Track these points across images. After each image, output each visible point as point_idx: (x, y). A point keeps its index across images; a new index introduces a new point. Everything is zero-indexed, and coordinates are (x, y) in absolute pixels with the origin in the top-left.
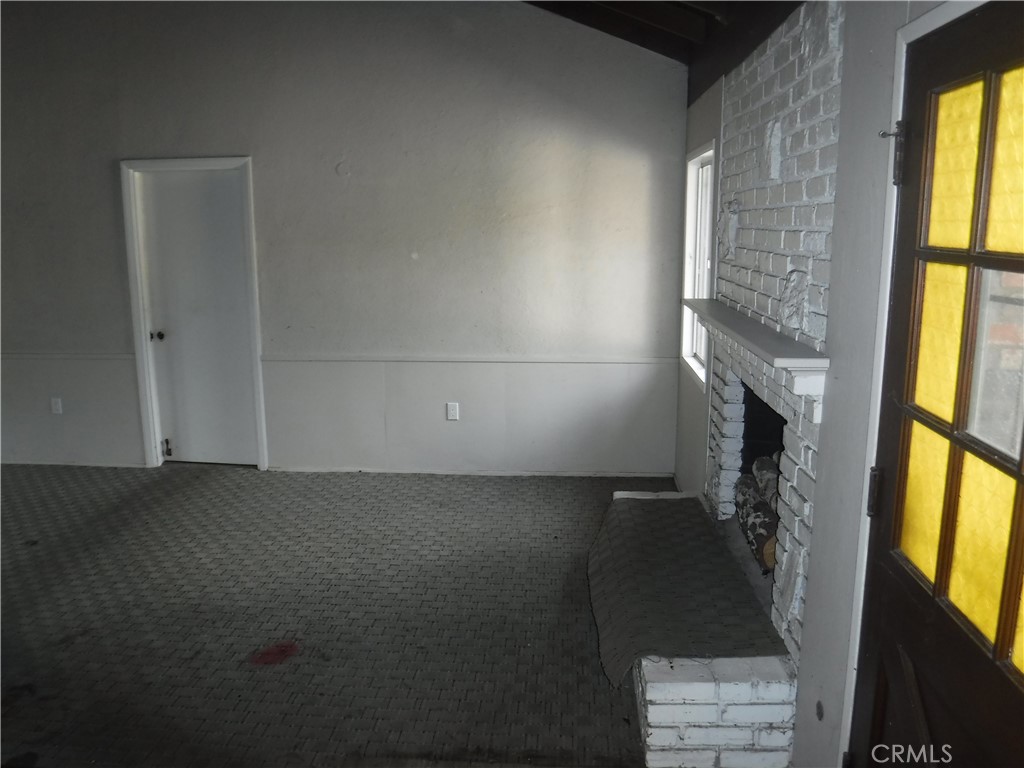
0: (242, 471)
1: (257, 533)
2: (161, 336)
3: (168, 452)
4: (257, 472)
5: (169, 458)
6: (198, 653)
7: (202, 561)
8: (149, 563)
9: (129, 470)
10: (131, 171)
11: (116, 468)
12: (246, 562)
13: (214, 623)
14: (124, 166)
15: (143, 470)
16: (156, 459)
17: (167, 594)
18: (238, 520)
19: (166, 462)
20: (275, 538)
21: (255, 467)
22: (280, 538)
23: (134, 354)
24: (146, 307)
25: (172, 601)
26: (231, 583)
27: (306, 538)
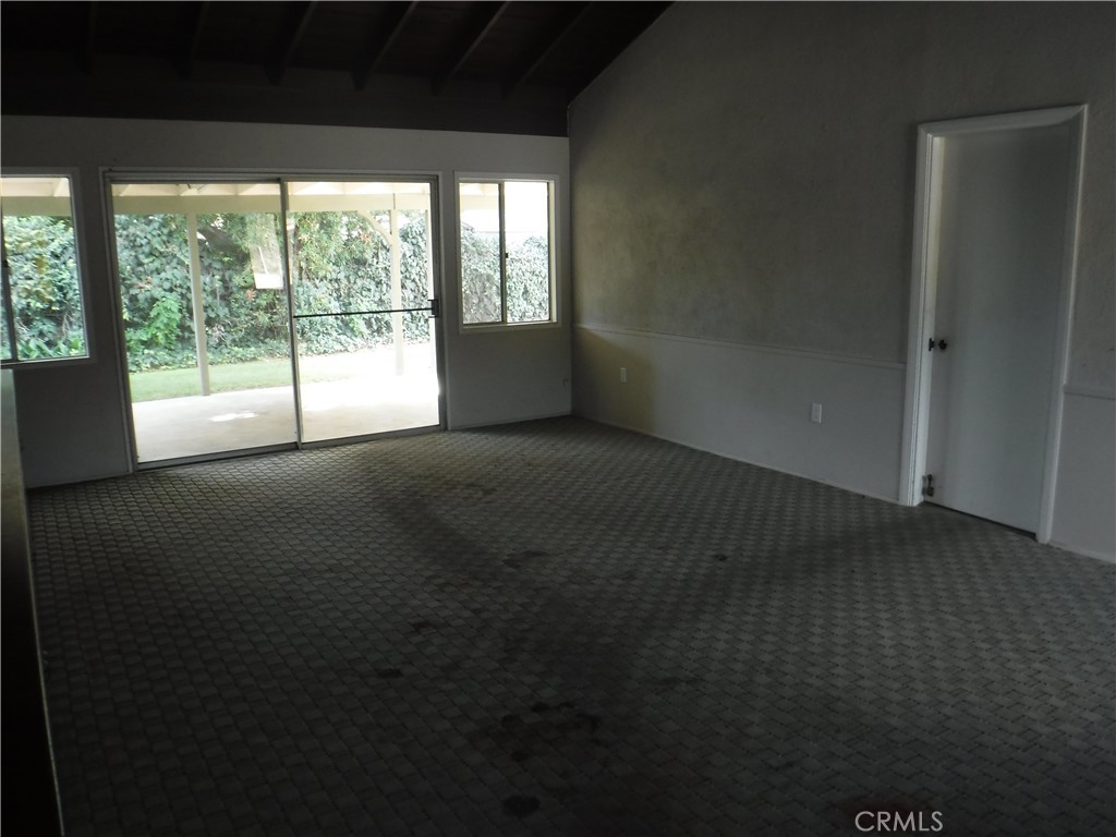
0: (1012, 536)
1: (978, 627)
2: (943, 345)
3: (928, 490)
4: (1033, 543)
5: (929, 499)
6: (790, 765)
7: (881, 642)
8: (819, 622)
9: (877, 502)
10: (929, 136)
11: (864, 496)
12: (937, 663)
13: (838, 731)
14: (922, 130)
15: (893, 506)
16: (914, 497)
17: (811, 670)
18: (964, 601)
19: (924, 504)
20: (998, 641)
21: (1033, 536)
22: (1005, 645)
23: (905, 363)
24: (927, 308)
25: (810, 681)
26: (897, 686)
27: (1042, 657)
